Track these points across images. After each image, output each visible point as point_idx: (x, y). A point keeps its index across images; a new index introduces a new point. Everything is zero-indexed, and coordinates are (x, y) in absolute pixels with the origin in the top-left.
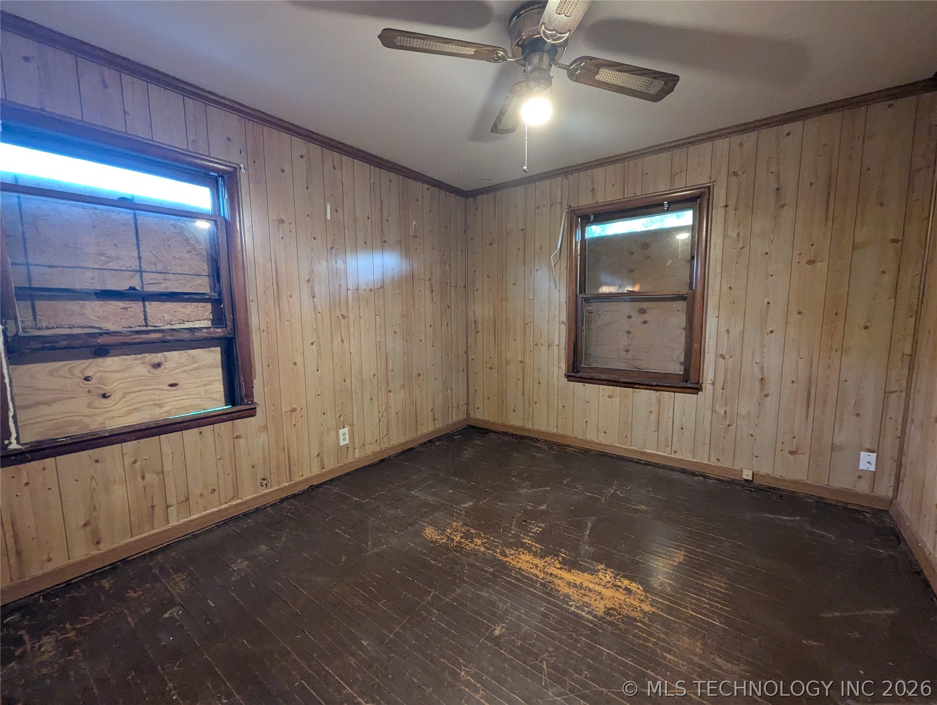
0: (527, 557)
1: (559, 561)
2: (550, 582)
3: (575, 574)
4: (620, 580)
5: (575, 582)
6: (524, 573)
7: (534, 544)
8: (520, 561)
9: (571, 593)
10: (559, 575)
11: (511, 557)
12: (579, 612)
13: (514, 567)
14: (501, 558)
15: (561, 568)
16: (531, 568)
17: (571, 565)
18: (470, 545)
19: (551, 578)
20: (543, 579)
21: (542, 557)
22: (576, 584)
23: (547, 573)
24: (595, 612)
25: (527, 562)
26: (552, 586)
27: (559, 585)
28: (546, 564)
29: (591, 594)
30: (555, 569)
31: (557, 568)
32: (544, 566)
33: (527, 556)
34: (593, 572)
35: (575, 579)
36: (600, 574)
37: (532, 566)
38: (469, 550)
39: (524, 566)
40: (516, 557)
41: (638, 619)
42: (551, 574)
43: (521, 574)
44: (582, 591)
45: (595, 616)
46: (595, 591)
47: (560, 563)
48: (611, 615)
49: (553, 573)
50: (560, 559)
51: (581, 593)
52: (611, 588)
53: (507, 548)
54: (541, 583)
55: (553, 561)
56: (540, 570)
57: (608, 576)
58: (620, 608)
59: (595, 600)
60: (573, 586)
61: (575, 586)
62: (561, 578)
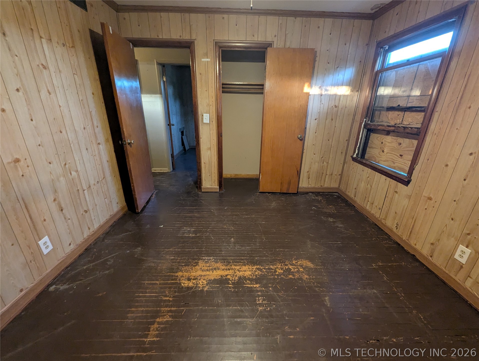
0: (248, 273)
1: (230, 280)
2: (227, 265)
3: (218, 276)
4: (194, 284)
5: (216, 271)
6: (241, 264)
7: (252, 286)
8: (249, 270)
9: (216, 264)
10: (225, 271)
11: (254, 270)
12: (209, 258)
13: (248, 265)
14: (258, 267)
15: (227, 276)
16: (240, 268)
17: (223, 281)
18: (280, 267)
19: (228, 267)
20: (231, 265)
21: (240, 278)
22: (216, 270)
23: (231, 269)
24: (203, 261)
25: (245, 271)
26: (225, 264)
27: (223, 266)
28: (235, 274)
29: (206, 268)
30: (229, 274)
31: (228, 275)
32: (236, 273)
33: (248, 275)
34: (210, 282)
35: (217, 273)
36: (205, 283)
37: (241, 269)
38: (277, 263)
39: (244, 268)
40: (252, 271)
41: (184, 267)
42: (229, 270)
43: (242, 263)
44: (211, 268)
45: (202, 259)
46: (205, 271)
47: (229, 279)
48: (196, 263)
49: (229, 271)
50: (230, 282)
51: (211, 267)
52: (198, 277)
53: (261, 274)
54: (231, 263)
55: (233, 279)
56: (235, 269)
57: (202, 283)
58: (192, 268)
59: (204, 266)
60: (216, 268)
61: (215, 269)
62: (223, 270)
